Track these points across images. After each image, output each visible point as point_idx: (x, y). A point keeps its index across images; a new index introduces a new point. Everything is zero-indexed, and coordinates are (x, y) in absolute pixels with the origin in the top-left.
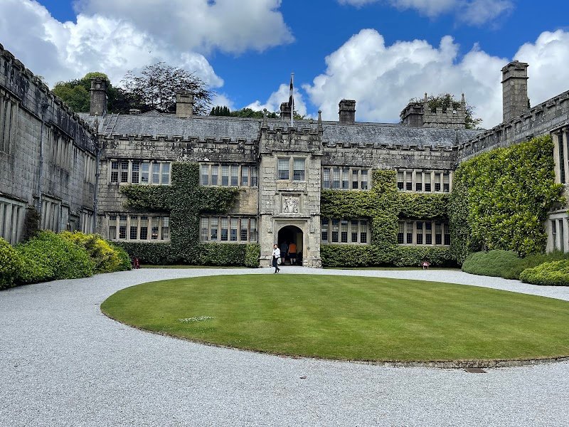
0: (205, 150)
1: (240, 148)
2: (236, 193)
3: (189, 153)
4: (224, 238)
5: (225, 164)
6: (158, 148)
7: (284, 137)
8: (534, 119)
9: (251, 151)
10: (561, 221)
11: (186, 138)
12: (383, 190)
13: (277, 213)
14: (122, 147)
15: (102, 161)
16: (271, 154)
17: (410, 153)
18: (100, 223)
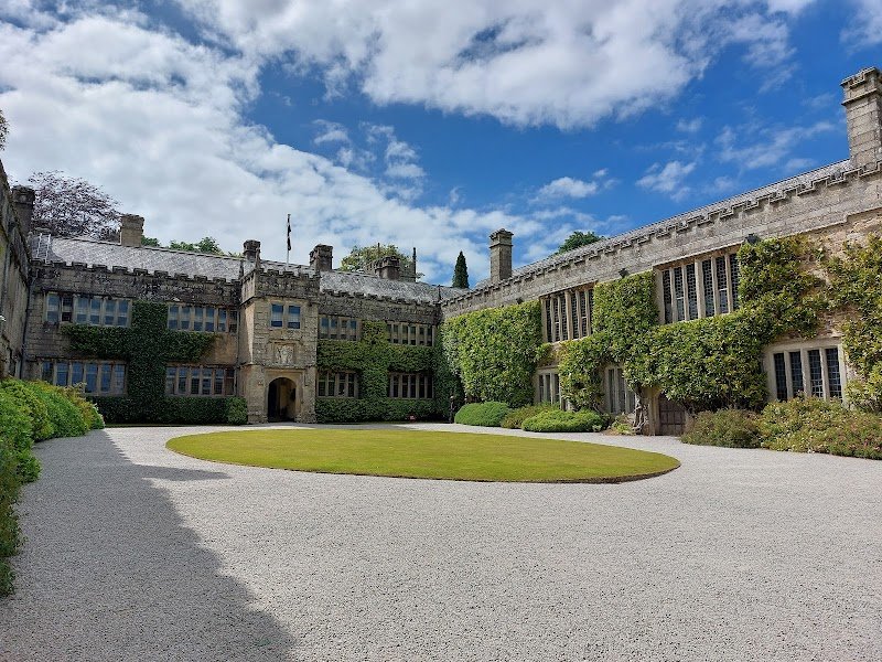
0: (175, 288)
1: (217, 288)
2: (212, 340)
3: (155, 290)
4: (195, 391)
5: (199, 306)
6: (116, 282)
7: (279, 280)
8: (522, 284)
9: (231, 293)
10: (548, 376)
11: (151, 272)
12: (373, 343)
13: (268, 363)
14: (65, 278)
15: (35, 294)
16: (264, 299)
17: (397, 306)
18: (29, 371)
